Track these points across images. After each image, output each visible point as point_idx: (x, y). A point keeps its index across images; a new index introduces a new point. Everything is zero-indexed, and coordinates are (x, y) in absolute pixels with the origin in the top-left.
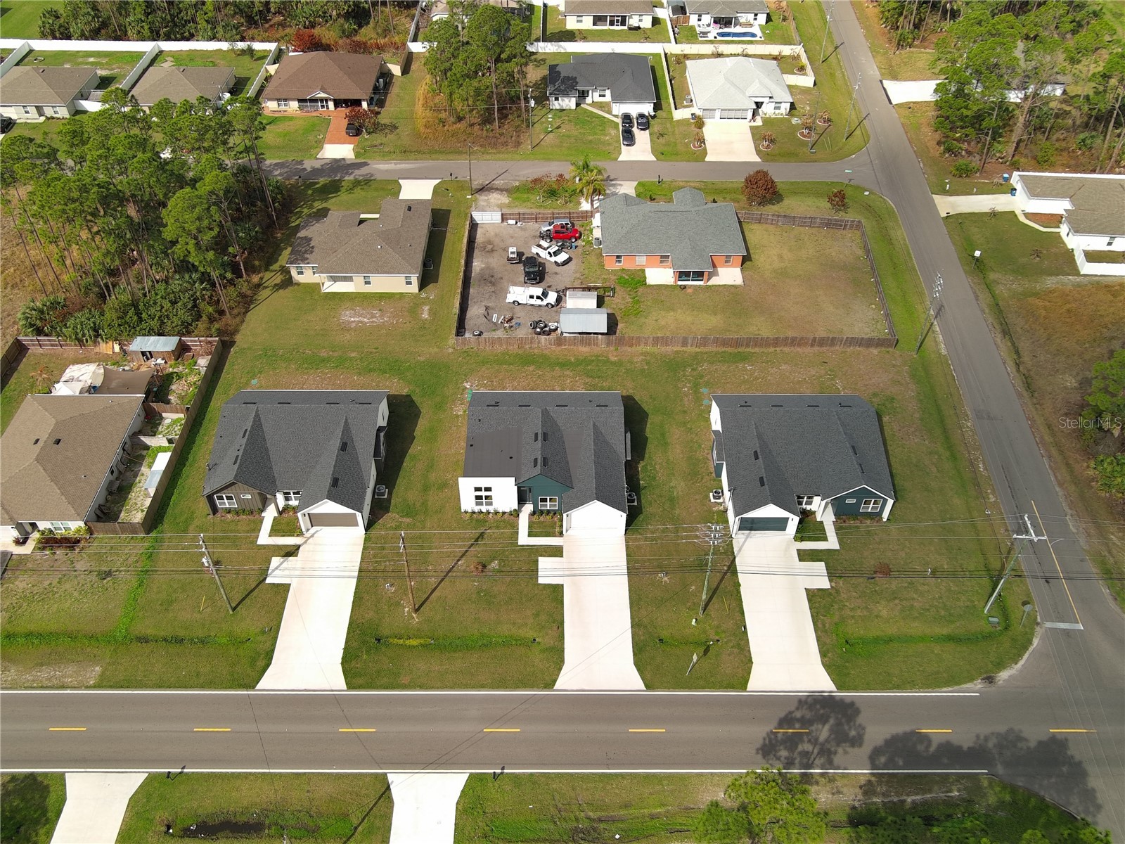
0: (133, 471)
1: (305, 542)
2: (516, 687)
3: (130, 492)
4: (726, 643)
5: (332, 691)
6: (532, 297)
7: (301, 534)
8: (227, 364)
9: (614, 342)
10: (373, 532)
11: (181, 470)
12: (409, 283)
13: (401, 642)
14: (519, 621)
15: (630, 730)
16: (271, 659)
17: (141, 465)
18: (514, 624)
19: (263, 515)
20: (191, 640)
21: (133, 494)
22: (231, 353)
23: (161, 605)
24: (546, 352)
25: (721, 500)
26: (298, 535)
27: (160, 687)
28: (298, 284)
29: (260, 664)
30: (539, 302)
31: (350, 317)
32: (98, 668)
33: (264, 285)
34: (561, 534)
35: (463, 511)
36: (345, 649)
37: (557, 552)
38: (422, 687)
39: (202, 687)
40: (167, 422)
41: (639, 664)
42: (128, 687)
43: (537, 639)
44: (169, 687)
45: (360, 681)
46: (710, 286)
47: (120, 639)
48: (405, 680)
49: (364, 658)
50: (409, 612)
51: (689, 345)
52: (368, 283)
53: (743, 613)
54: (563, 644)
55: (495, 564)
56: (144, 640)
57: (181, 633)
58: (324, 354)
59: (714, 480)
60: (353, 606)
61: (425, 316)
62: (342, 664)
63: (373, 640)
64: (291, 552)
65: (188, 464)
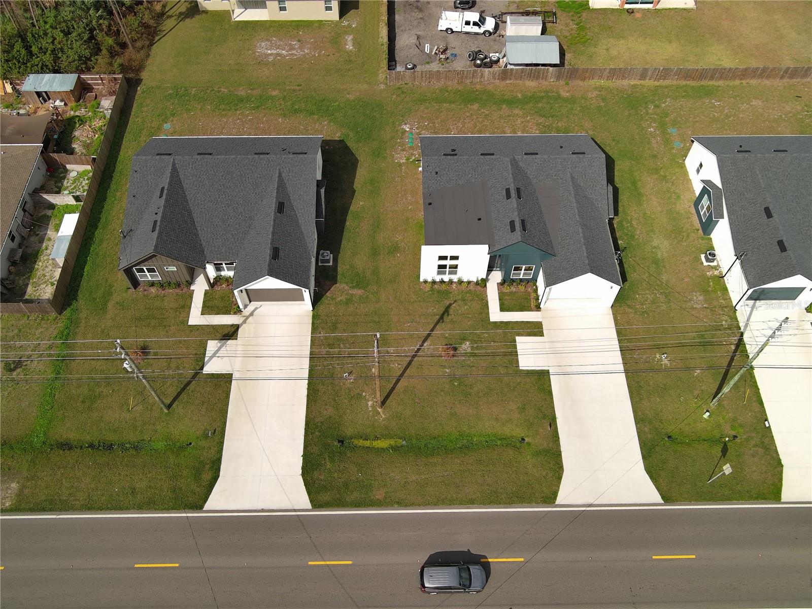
0: (37, 235)
1: (244, 322)
2: (510, 503)
3: (36, 262)
4: (747, 440)
5: (295, 510)
6: (468, 23)
7: (238, 311)
8: (135, 106)
9: (566, 74)
10: (321, 307)
11: (93, 233)
12: (328, 9)
13: (367, 443)
14: (503, 416)
15: (654, 557)
16: (218, 470)
17: (47, 229)
18: (497, 420)
19: (192, 288)
20: (122, 446)
21: (40, 264)
22: (138, 93)
23: (83, 402)
24: (490, 87)
25: (715, 264)
26: (235, 313)
27: (89, 508)
28: (206, 12)
29: (207, 476)
30: (476, 29)
31: (266, 49)
32: (14, 485)
33: (168, 14)
34: (538, 308)
35: (421, 280)
36: (305, 456)
37: (535, 329)
38: (401, 504)
39: (140, 508)
40: (73, 174)
41: (652, 471)
42: (51, 510)
43: (526, 439)
44: (101, 509)
45: (326, 497)
46: (659, 10)
47: (38, 446)
48: (379, 495)
49: (328, 467)
50: (373, 406)
51: (648, 78)
52: (283, 9)
53: (761, 403)
54: (559, 445)
55: (466, 346)
56: (66, 446)
57: (111, 437)
58: (242, 93)
59: (702, 239)
60: (308, 401)
61: (350, 47)
62: (303, 475)
63: (336, 443)
64: (230, 333)
65: (100, 226)
